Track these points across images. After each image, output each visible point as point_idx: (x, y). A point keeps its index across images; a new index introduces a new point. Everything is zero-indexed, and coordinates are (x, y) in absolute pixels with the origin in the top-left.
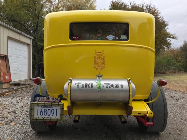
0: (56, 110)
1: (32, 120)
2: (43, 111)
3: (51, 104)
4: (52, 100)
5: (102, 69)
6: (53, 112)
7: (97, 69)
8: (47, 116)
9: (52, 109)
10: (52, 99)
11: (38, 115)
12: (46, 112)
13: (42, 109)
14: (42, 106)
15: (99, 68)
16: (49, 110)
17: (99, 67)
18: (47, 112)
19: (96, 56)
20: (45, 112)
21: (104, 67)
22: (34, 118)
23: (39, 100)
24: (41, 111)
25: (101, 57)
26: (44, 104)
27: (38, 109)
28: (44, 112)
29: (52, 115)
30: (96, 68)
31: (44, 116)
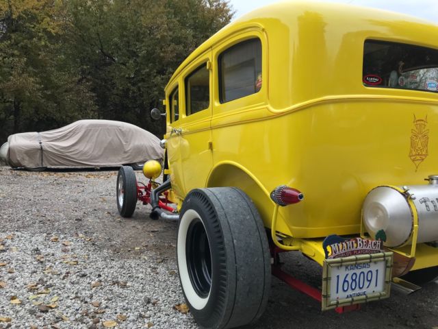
0: (377, 271)
1: (327, 308)
2: (349, 279)
3: (371, 258)
4: (364, 248)
5: (423, 160)
6: (369, 279)
7: (414, 160)
8: (357, 291)
9: (369, 269)
10: (364, 243)
11: (337, 292)
12: (355, 280)
13: (347, 275)
14: (347, 268)
15: (418, 157)
16: (362, 275)
17: (418, 155)
18: (357, 280)
19: (415, 129)
20: (353, 280)
21: (426, 155)
22: (332, 303)
23: (337, 252)
24: (345, 281)
25: (423, 130)
26: (357, 260)
27: (338, 276)
28: (350, 281)
29: (368, 287)
30: (413, 158)
31: (350, 292)
